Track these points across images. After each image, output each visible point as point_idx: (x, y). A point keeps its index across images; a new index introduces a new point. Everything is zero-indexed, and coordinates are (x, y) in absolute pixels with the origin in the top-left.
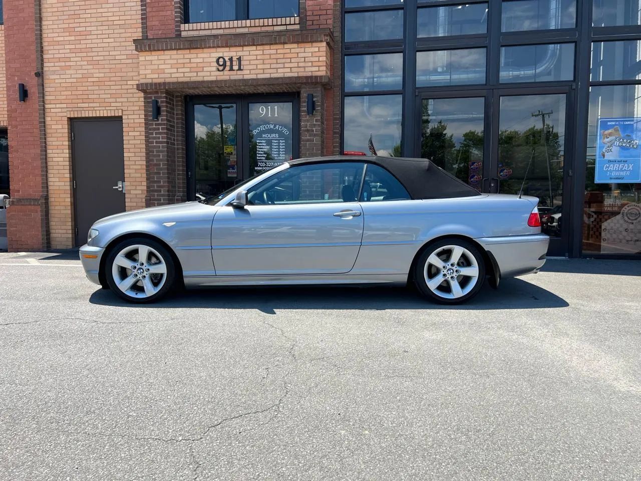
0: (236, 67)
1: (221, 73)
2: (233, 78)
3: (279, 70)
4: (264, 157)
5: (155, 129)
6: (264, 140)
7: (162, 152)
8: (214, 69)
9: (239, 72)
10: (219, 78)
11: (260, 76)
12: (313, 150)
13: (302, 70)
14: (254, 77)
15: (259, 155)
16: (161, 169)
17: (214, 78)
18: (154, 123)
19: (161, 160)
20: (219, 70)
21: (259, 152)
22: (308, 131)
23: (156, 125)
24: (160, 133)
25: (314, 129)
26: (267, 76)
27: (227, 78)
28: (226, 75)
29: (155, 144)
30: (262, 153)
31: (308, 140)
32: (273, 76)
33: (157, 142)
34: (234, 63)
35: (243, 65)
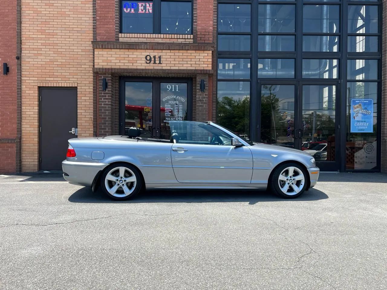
0: (157, 62)
1: (149, 65)
2: (156, 68)
3: (184, 65)
4: (169, 114)
5: (103, 96)
6: (169, 104)
7: (107, 110)
8: (144, 62)
9: (159, 65)
10: (147, 68)
11: (172, 68)
12: (203, 112)
13: (198, 65)
14: (169, 68)
15: (167, 113)
16: (107, 121)
17: (144, 68)
18: (103, 92)
19: (107, 115)
20: (147, 63)
21: (166, 112)
22: (200, 100)
23: (104, 93)
24: (107, 99)
25: (204, 99)
26: (177, 68)
27: (152, 68)
28: (151, 66)
29: (103, 106)
30: (168, 112)
31: (201, 106)
32: (180, 68)
33: (104, 104)
34: (157, 59)
35: (162, 61)
